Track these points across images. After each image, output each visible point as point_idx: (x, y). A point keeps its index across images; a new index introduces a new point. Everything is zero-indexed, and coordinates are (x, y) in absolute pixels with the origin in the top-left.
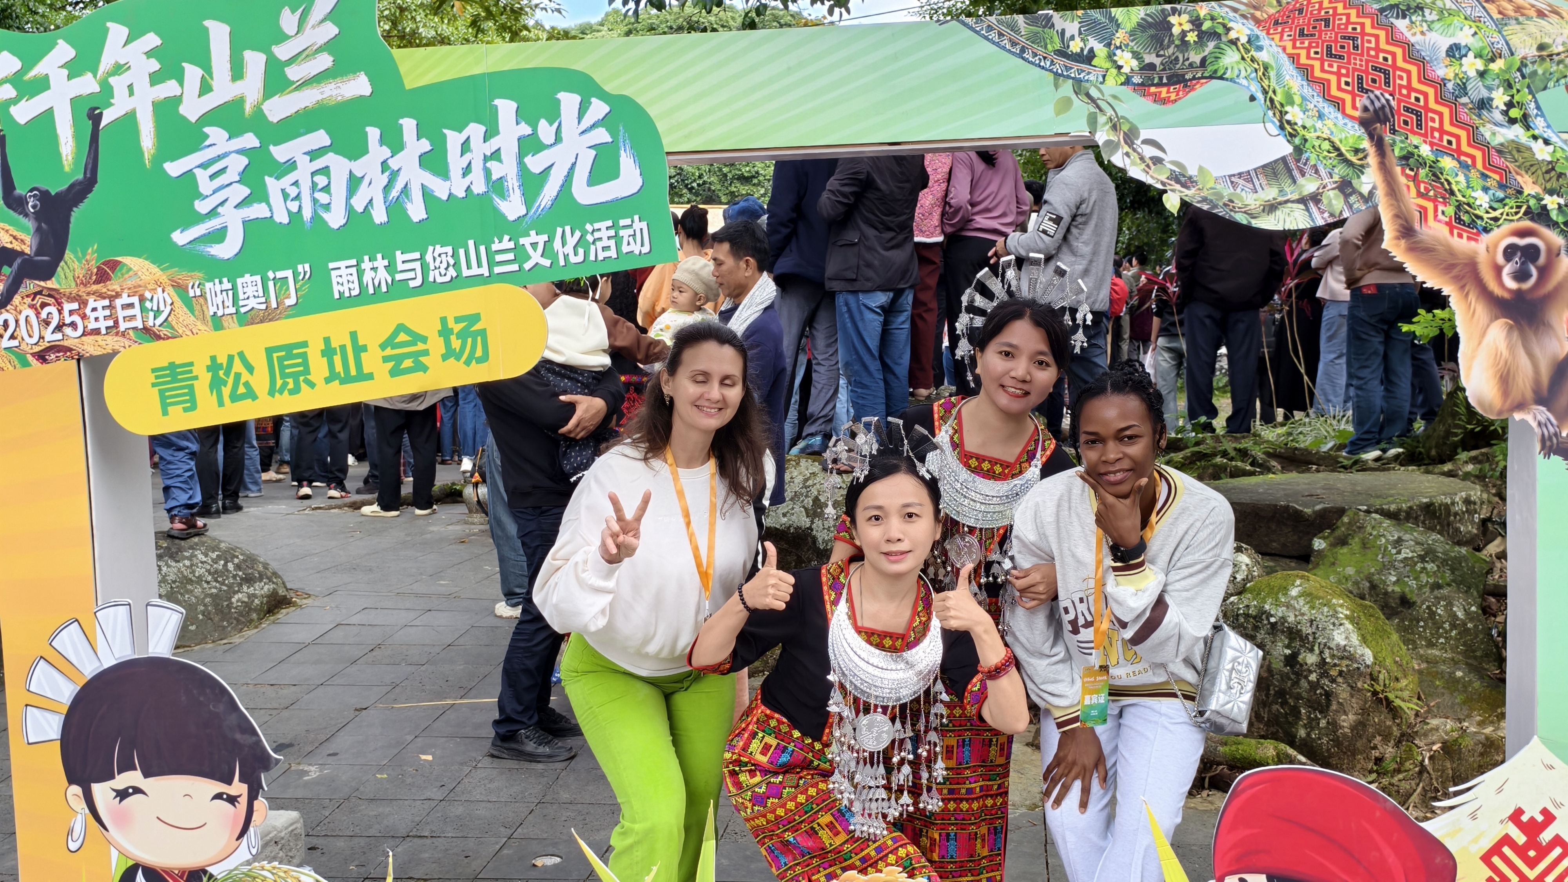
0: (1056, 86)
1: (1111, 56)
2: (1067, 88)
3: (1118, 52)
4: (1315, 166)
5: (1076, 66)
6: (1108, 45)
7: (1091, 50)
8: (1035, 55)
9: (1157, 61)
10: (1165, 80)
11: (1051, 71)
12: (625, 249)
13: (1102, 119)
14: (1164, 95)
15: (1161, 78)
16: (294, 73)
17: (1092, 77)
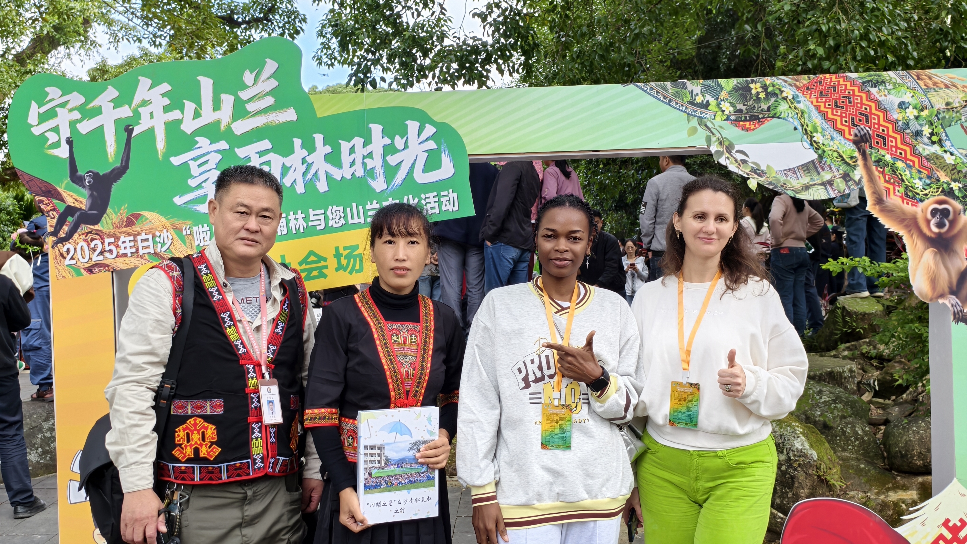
0: (689, 121)
1: (718, 105)
2: (694, 122)
3: (722, 103)
4: (830, 165)
5: (699, 110)
6: (717, 99)
7: (708, 101)
8: (677, 103)
9: (744, 108)
10: (748, 118)
11: (686, 112)
12: (444, 208)
13: (714, 139)
14: (747, 126)
15: (746, 117)
16: (251, 107)
17: (708, 116)
